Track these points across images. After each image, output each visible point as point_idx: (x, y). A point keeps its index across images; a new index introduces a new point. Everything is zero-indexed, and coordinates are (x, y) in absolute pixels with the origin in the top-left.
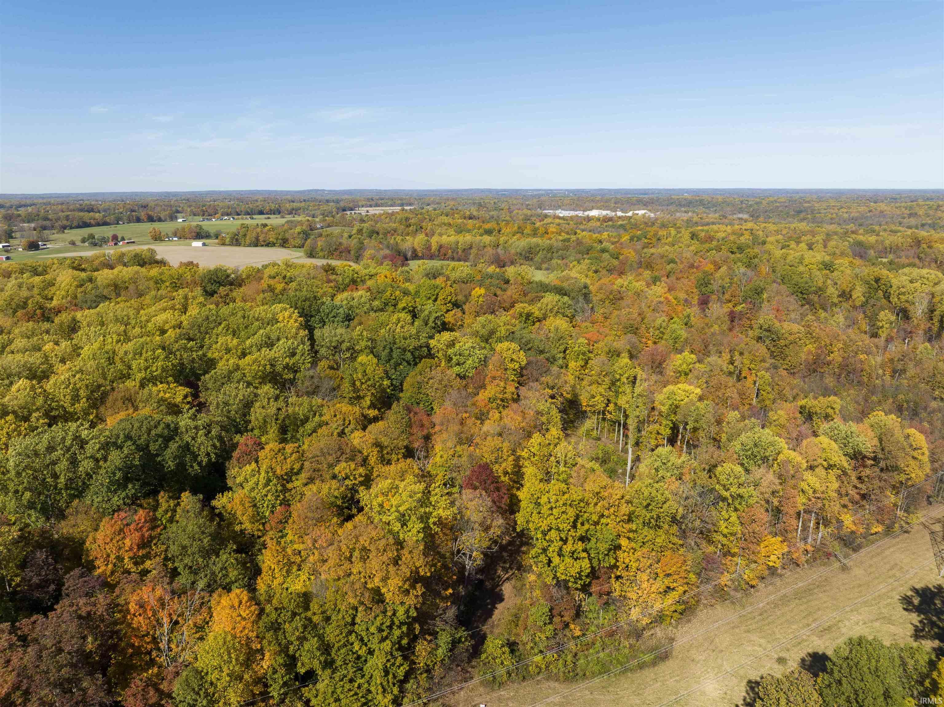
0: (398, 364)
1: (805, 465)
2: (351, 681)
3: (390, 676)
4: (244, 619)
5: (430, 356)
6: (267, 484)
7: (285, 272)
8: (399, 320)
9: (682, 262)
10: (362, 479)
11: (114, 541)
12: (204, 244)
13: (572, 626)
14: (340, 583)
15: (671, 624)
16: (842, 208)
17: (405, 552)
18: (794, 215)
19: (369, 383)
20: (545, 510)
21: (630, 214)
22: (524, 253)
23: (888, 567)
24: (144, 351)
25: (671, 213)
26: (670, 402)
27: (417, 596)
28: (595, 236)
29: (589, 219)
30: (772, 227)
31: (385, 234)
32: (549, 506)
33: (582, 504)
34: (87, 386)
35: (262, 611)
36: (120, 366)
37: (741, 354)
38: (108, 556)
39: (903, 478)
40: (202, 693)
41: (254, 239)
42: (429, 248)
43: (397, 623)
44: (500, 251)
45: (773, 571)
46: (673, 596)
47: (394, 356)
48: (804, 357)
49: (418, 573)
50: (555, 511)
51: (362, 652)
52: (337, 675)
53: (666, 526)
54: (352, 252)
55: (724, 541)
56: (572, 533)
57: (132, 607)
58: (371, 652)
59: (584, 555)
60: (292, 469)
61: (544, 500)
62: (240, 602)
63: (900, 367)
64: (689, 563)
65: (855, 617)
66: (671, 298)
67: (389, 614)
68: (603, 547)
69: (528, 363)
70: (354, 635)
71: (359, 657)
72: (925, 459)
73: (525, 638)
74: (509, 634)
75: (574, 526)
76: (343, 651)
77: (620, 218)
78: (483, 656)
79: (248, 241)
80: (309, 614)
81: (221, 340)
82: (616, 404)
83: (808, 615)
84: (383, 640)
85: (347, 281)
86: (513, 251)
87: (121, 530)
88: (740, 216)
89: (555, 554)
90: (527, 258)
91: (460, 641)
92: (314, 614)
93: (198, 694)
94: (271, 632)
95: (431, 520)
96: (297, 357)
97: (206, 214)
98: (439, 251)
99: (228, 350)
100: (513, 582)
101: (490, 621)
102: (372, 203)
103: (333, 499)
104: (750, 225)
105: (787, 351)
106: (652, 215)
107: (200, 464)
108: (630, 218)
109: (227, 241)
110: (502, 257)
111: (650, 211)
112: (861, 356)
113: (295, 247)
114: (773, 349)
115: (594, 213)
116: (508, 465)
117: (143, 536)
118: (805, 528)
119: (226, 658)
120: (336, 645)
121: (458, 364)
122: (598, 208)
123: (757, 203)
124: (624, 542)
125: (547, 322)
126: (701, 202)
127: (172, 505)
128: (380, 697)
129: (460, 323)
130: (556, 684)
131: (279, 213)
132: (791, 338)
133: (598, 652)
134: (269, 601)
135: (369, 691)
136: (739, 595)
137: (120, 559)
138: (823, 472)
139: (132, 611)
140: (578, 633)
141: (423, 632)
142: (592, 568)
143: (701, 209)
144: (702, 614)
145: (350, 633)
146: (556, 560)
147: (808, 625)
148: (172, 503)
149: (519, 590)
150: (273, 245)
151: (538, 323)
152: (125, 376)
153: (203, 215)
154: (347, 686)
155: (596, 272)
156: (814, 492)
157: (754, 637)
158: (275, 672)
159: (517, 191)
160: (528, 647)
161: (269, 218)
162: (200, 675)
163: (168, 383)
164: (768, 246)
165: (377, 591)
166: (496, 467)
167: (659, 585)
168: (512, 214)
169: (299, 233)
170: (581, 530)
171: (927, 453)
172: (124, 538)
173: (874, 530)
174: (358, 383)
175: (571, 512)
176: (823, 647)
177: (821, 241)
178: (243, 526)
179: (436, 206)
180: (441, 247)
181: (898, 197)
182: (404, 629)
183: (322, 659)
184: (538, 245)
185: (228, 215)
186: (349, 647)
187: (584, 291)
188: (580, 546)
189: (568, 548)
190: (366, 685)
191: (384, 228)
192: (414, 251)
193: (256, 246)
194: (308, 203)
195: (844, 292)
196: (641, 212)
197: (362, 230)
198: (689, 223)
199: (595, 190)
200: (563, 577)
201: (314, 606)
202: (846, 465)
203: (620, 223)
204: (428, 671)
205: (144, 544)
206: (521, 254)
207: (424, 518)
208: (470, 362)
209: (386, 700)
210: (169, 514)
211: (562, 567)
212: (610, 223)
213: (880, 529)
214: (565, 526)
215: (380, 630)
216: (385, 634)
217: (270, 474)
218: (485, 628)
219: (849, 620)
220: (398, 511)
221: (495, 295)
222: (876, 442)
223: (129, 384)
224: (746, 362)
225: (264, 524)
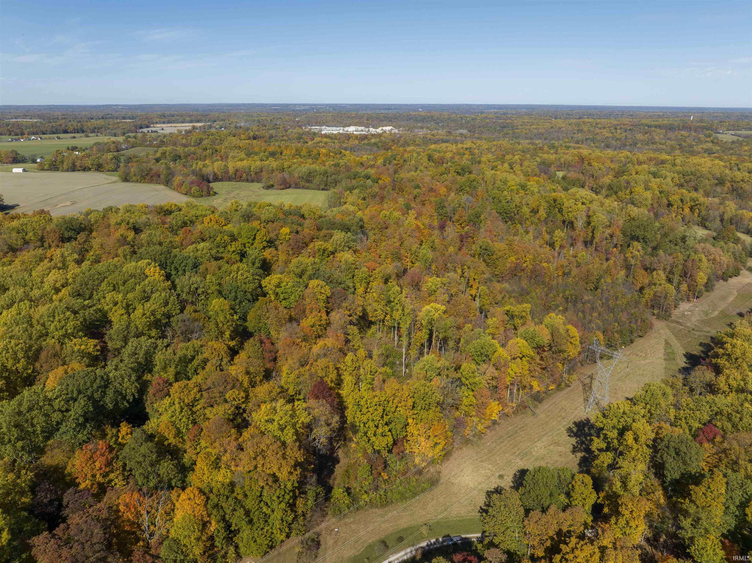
0: (241, 302)
1: (509, 358)
2: (262, 529)
3: (285, 523)
4: (198, 505)
5: (264, 295)
6: (181, 412)
7: (128, 219)
8: (238, 268)
9: (424, 187)
10: (243, 400)
11: (88, 465)
12: (24, 170)
13: (382, 474)
14: (251, 474)
15: (438, 463)
16: (533, 124)
17: (288, 449)
18: (499, 130)
19: (229, 324)
20: (364, 410)
21: (379, 130)
22: (305, 177)
23: (558, 410)
24: (56, 315)
25: (410, 129)
26: (427, 318)
27: (297, 475)
28: (357, 159)
29: (349, 137)
30: (485, 145)
31: (186, 157)
32: (366, 406)
33: (386, 403)
34: (22, 348)
35: (208, 498)
36: (38, 327)
37: (469, 268)
38: (86, 475)
39: (566, 355)
40: (179, 552)
41: (71, 165)
42: (227, 172)
43: (287, 492)
44: (286, 175)
45: (494, 422)
46: (440, 447)
47: (239, 297)
48: (508, 265)
49: (297, 461)
50: (370, 409)
51: (268, 512)
52: (255, 528)
53: (434, 408)
54: (162, 176)
55: (466, 409)
56: (381, 422)
57: (122, 508)
58: (273, 511)
59: (389, 433)
60: (195, 398)
61: (362, 403)
62: (194, 495)
63: (567, 271)
64: (447, 426)
65: (539, 444)
66: (419, 224)
67: (282, 487)
68: (399, 427)
69: (333, 294)
70: (262, 503)
71: (266, 515)
72: (578, 343)
73: (355, 485)
74: (344, 483)
75: (382, 417)
76: (257, 513)
77: (373, 135)
78: (332, 500)
79: (65, 167)
80: (235, 495)
81: (109, 297)
82: (391, 316)
83: (514, 447)
84: (280, 503)
85: (180, 223)
86: (296, 175)
87: (91, 457)
88: (462, 131)
89: (372, 435)
90: (308, 181)
91: (319, 494)
92: (238, 494)
93: (177, 553)
94: (215, 510)
95: (298, 426)
96: (170, 306)
97: (13, 133)
98: (235, 174)
99: (116, 304)
100: (342, 448)
101: (333, 477)
102: (166, 120)
103: (227, 416)
104: (468, 144)
105: (497, 263)
106: (396, 131)
107: (128, 402)
108: (380, 135)
109: (46, 167)
110: (288, 180)
111: (394, 127)
112: (544, 264)
113: (109, 171)
114: (489, 261)
115: (351, 129)
116: (333, 376)
117: (107, 458)
118: (511, 394)
119: (192, 529)
120: (253, 511)
121: (285, 299)
122: (355, 125)
123: (473, 119)
124: (410, 421)
125: (339, 255)
126: (431, 118)
127: (115, 432)
128: (278, 535)
129: (275, 258)
130: (377, 510)
131: (83, 132)
132: (500, 254)
133: (398, 487)
134: (211, 491)
135: (272, 533)
136: (475, 439)
137: (94, 476)
138: (520, 361)
139: (122, 510)
140: (386, 477)
141: (300, 493)
142: (394, 440)
143: (432, 124)
144: (455, 455)
145: (260, 502)
146: (373, 439)
147: (515, 453)
148: (114, 431)
149: (347, 454)
150: (90, 169)
151: (332, 256)
152: (45, 335)
153: (10, 135)
154: (260, 533)
155: (364, 199)
156: (515, 373)
157: (485, 464)
158: (219, 532)
159: (287, 105)
160: (357, 490)
161: (74, 137)
162: (176, 541)
163: (81, 338)
164: (482, 165)
165: (274, 475)
166: (325, 379)
167: (430, 443)
168: (288, 133)
169: (112, 159)
170: (386, 419)
171: (578, 339)
172: (94, 462)
173: (551, 388)
174: (221, 325)
175: (380, 409)
176: (523, 465)
177: (519, 161)
178: (170, 441)
179: (221, 123)
180: (237, 171)
181: (570, 112)
182: (291, 494)
183: (247, 520)
184: (316, 171)
185: (34, 134)
186: (260, 510)
187: (361, 223)
188: (387, 428)
189: (380, 431)
190: (270, 530)
191: (184, 152)
192: (215, 174)
193: (74, 170)
194: (107, 121)
195: (533, 209)
196: (388, 128)
197: (165, 153)
198: (426, 141)
199: (351, 105)
200: (378, 448)
201: (238, 489)
202: (532, 353)
203: (373, 141)
204: (304, 515)
205: (109, 463)
206: (303, 178)
207: (294, 425)
208: (292, 297)
209: (282, 537)
210: (114, 439)
211: (377, 443)
212: (366, 141)
213: (552, 387)
214: (378, 418)
215: (279, 497)
216: (281, 499)
217: (182, 404)
218: (331, 482)
219: (537, 447)
220: (279, 424)
221: (297, 232)
222: (549, 337)
223: (50, 341)
224: (472, 274)
225: (182, 437)
